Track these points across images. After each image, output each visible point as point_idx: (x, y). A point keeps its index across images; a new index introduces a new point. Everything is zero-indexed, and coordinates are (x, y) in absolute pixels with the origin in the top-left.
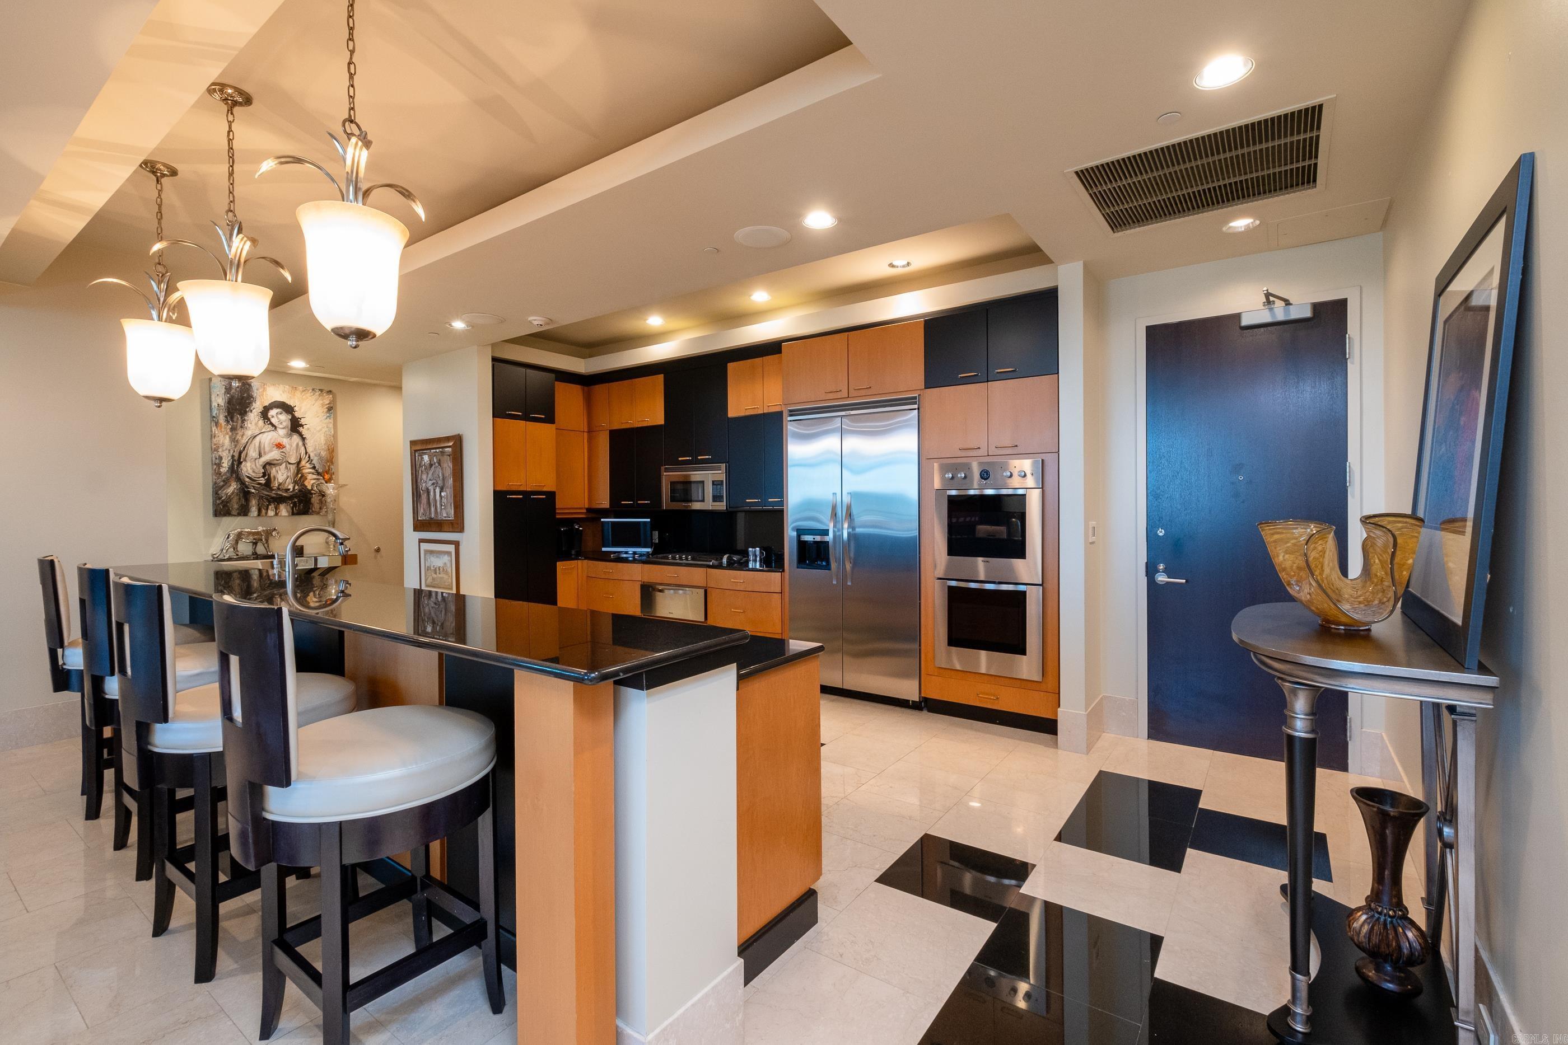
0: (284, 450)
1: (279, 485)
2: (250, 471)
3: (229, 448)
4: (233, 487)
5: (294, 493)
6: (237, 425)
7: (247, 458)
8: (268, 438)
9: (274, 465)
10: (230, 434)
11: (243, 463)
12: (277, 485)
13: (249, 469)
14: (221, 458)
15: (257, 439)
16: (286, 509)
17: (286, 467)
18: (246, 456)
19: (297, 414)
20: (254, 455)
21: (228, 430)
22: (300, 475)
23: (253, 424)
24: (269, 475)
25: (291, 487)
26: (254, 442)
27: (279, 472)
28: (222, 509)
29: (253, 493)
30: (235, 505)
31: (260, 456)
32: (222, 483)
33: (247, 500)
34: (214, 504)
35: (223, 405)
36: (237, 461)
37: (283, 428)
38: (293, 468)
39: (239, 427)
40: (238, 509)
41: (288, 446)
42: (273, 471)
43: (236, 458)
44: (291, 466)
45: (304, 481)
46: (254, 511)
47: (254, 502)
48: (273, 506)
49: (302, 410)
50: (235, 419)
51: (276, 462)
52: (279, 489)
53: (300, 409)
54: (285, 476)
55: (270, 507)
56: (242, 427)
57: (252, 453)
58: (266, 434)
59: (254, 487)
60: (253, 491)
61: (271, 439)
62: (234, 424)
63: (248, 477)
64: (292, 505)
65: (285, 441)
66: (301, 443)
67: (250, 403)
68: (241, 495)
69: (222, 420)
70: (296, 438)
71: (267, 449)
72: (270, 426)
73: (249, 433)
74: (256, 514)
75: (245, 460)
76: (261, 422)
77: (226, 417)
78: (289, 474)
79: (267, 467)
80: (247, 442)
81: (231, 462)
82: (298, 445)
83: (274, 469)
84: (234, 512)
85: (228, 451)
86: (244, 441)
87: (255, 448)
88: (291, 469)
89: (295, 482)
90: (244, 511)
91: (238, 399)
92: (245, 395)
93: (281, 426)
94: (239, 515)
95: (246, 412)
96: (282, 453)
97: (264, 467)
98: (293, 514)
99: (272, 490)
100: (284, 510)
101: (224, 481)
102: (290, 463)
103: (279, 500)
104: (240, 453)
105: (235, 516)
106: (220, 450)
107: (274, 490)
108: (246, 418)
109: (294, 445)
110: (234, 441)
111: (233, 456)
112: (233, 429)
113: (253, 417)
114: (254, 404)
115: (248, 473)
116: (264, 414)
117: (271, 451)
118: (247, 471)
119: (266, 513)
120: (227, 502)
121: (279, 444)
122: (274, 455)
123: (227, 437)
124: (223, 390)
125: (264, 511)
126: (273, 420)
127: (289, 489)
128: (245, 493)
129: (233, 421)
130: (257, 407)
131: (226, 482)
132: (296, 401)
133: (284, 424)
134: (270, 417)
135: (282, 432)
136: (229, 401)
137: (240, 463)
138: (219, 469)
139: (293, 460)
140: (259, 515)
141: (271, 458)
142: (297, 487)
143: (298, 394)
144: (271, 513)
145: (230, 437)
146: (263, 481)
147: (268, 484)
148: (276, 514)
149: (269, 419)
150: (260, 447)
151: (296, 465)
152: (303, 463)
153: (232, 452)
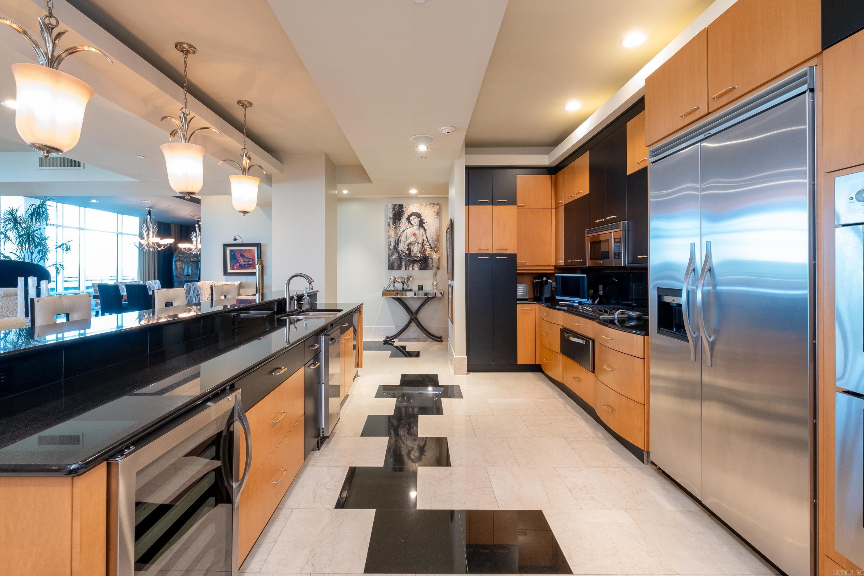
0: (416, 236)
1: (414, 255)
2: (402, 248)
3: (394, 237)
4: (395, 256)
5: (421, 258)
6: (397, 226)
7: (401, 242)
8: (410, 231)
9: (412, 244)
10: (394, 230)
11: (399, 244)
12: (413, 254)
13: (402, 247)
14: (391, 242)
15: (405, 231)
16: (417, 266)
17: (418, 245)
18: (401, 241)
19: (422, 218)
20: (404, 240)
21: (394, 228)
22: (423, 249)
23: (404, 224)
24: (410, 250)
25: (419, 255)
26: (404, 233)
27: (414, 248)
28: (391, 267)
29: (403, 258)
30: (396, 265)
31: (406, 240)
32: (391, 254)
33: (401, 262)
34: (389, 265)
35: (392, 216)
36: (397, 243)
37: (416, 225)
38: (420, 245)
39: (398, 227)
40: (397, 266)
41: (418, 234)
42: (412, 247)
43: (397, 242)
44: (420, 244)
45: (425, 252)
46: (404, 267)
47: (403, 263)
48: (411, 265)
49: (425, 216)
50: (396, 223)
51: (413, 243)
52: (414, 256)
53: (424, 215)
54: (417, 250)
55: (410, 265)
56: (399, 226)
57: (403, 239)
58: (409, 229)
59: (403, 255)
60: (403, 257)
61: (411, 232)
62: (396, 225)
63: (401, 251)
64: (420, 264)
65: (417, 232)
66: (424, 233)
67: (403, 214)
68: (399, 259)
69: (391, 224)
70: (422, 230)
71: (409, 236)
72: (411, 225)
73: (402, 229)
74: (404, 269)
75: (400, 243)
76: (407, 223)
77: (393, 222)
78: (419, 249)
79: (409, 245)
80: (401, 233)
81: (394, 244)
82: (423, 233)
83: (412, 246)
84: (395, 268)
85: (393, 239)
86: (400, 233)
87: (404, 236)
88: (420, 246)
89: (421, 253)
90: (399, 268)
91: (398, 213)
92: (400, 211)
93: (415, 225)
94: (398, 269)
95: (401, 219)
96: (415, 238)
97: (408, 246)
98: (420, 269)
99: (411, 257)
100: (416, 267)
101: (392, 253)
102: (419, 243)
103: (414, 262)
104: (398, 239)
105: (396, 269)
106: (390, 238)
107: (412, 257)
108: (401, 222)
109: (421, 234)
110: (396, 233)
111: (395, 241)
112: (396, 228)
113: (404, 221)
114: (404, 214)
115: (402, 249)
116: (408, 219)
117: (411, 237)
118: (401, 248)
119: (409, 269)
120: (393, 263)
121: (414, 233)
122: (412, 239)
123: (393, 231)
124: (392, 209)
125: (407, 268)
126: (412, 222)
127: (419, 256)
128: (400, 259)
129: (395, 224)
130: (405, 216)
131: (393, 253)
132: (422, 211)
133: (417, 223)
134: (410, 220)
135: (416, 227)
136: (394, 215)
137: (398, 244)
138: (390, 247)
139: (420, 241)
140: (405, 269)
141: (411, 241)
142: (422, 255)
143: (423, 207)
144: (411, 268)
145: (394, 232)
146: (407, 252)
147: (410, 252)
148: (413, 269)
149: (410, 222)
150: (406, 236)
151: (421, 244)
152: (425, 243)
153: (395, 239)
